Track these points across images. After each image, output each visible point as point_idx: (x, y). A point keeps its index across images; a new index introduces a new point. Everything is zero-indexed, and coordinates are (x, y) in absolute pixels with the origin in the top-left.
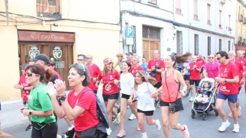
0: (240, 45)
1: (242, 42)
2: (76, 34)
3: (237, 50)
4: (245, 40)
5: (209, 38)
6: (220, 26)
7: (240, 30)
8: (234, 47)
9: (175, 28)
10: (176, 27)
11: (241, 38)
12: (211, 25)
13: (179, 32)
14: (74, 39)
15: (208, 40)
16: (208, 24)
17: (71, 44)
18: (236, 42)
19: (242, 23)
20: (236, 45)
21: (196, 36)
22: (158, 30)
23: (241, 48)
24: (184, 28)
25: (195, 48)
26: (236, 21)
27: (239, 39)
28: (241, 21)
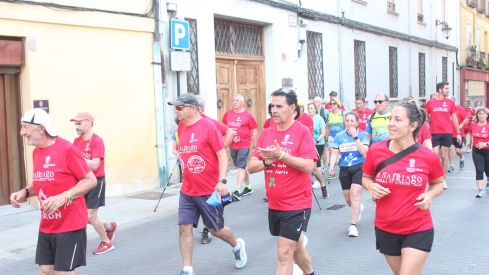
0: (473, 67)
1: (477, 60)
2: (27, 43)
3: (464, 81)
4: (483, 53)
5: (393, 51)
6: (420, 18)
7: (469, 29)
8: (457, 74)
9: (304, 26)
10: (305, 21)
11: (473, 50)
12: (397, 15)
13: (313, 37)
14: (22, 56)
15: (391, 55)
16: (389, 12)
17: (13, 72)
18: (462, 61)
19: (474, 10)
20: (461, 68)
21: (358, 44)
22: (257, 29)
23: (475, 75)
24: (327, 24)
25: (357, 78)
26: (461, 5)
27: (470, 54)
28: (472, 6)
